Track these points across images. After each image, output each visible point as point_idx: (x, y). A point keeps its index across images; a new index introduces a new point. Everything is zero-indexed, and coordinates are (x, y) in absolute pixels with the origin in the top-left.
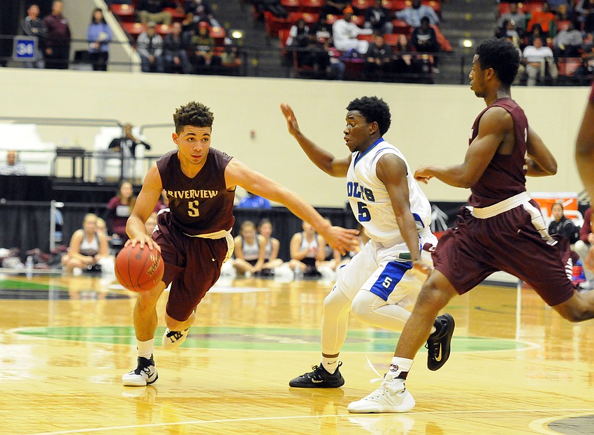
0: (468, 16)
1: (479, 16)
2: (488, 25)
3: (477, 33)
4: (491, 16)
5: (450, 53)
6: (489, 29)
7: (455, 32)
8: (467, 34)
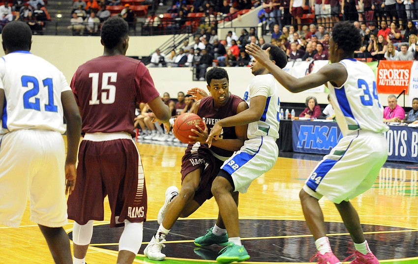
0: (60, 3)
1: (65, 3)
2: (68, 7)
3: (64, 11)
4: (70, 3)
5: (50, 20)
6: (69, 9)
7: (54, 11)
8: (59, 11)
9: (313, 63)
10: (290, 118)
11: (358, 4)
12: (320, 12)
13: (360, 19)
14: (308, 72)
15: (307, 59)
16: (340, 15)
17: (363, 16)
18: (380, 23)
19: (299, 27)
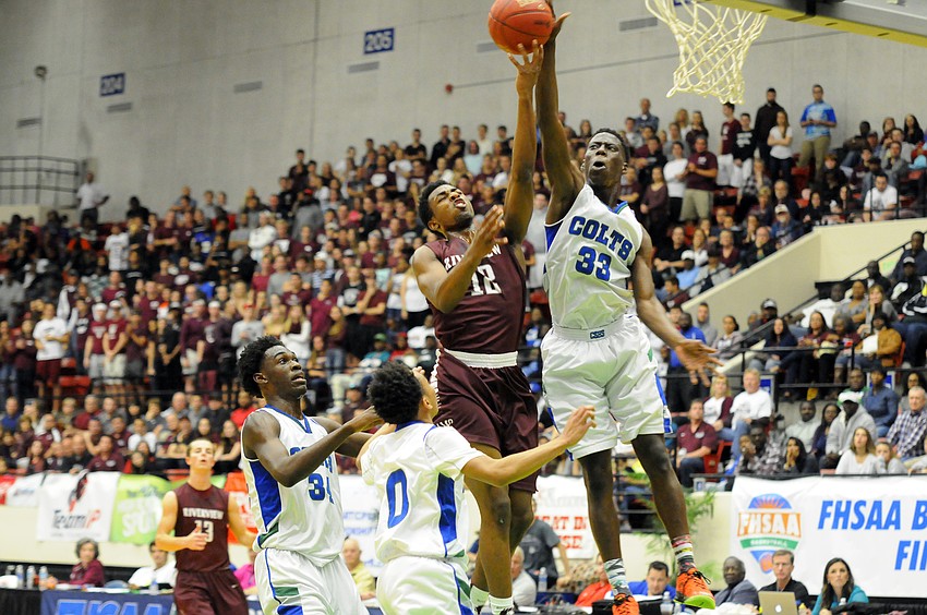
9: (85, 478)
10: (36, 584)
11: (186, 356)
12: (100, 372)
13: (189, 388)
14: (74, 498)
15: (72, 471)
16: (146, 380)
17: (195, 383)
18: (237, 397)
19: (56, 403)
